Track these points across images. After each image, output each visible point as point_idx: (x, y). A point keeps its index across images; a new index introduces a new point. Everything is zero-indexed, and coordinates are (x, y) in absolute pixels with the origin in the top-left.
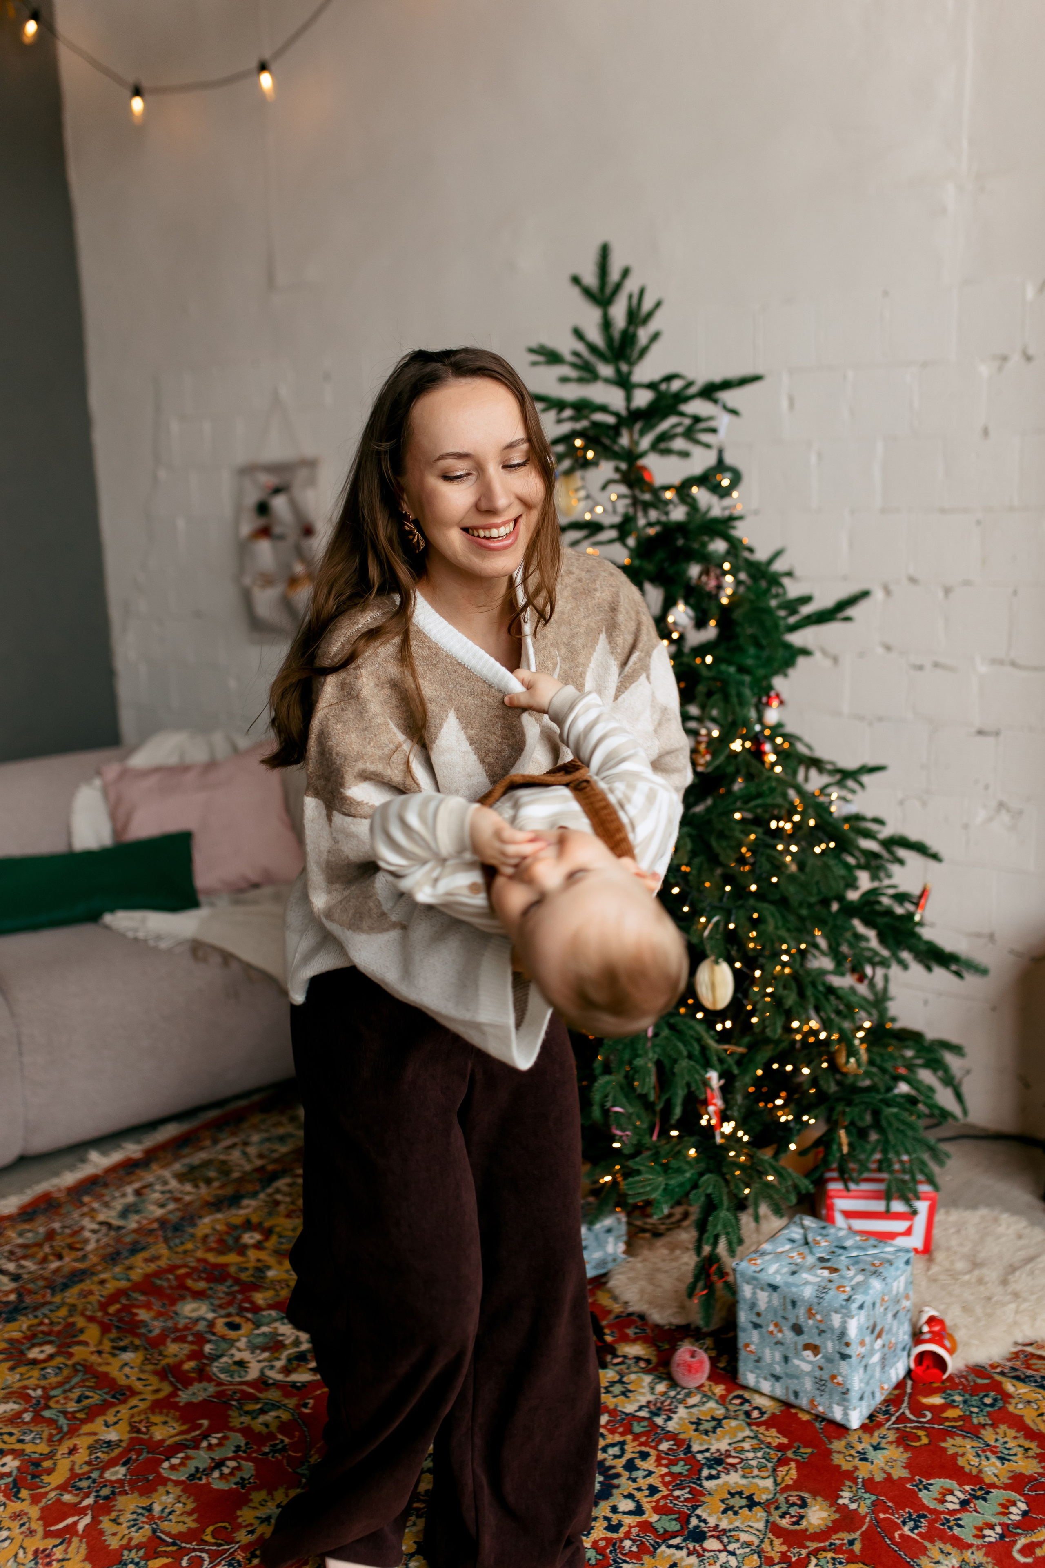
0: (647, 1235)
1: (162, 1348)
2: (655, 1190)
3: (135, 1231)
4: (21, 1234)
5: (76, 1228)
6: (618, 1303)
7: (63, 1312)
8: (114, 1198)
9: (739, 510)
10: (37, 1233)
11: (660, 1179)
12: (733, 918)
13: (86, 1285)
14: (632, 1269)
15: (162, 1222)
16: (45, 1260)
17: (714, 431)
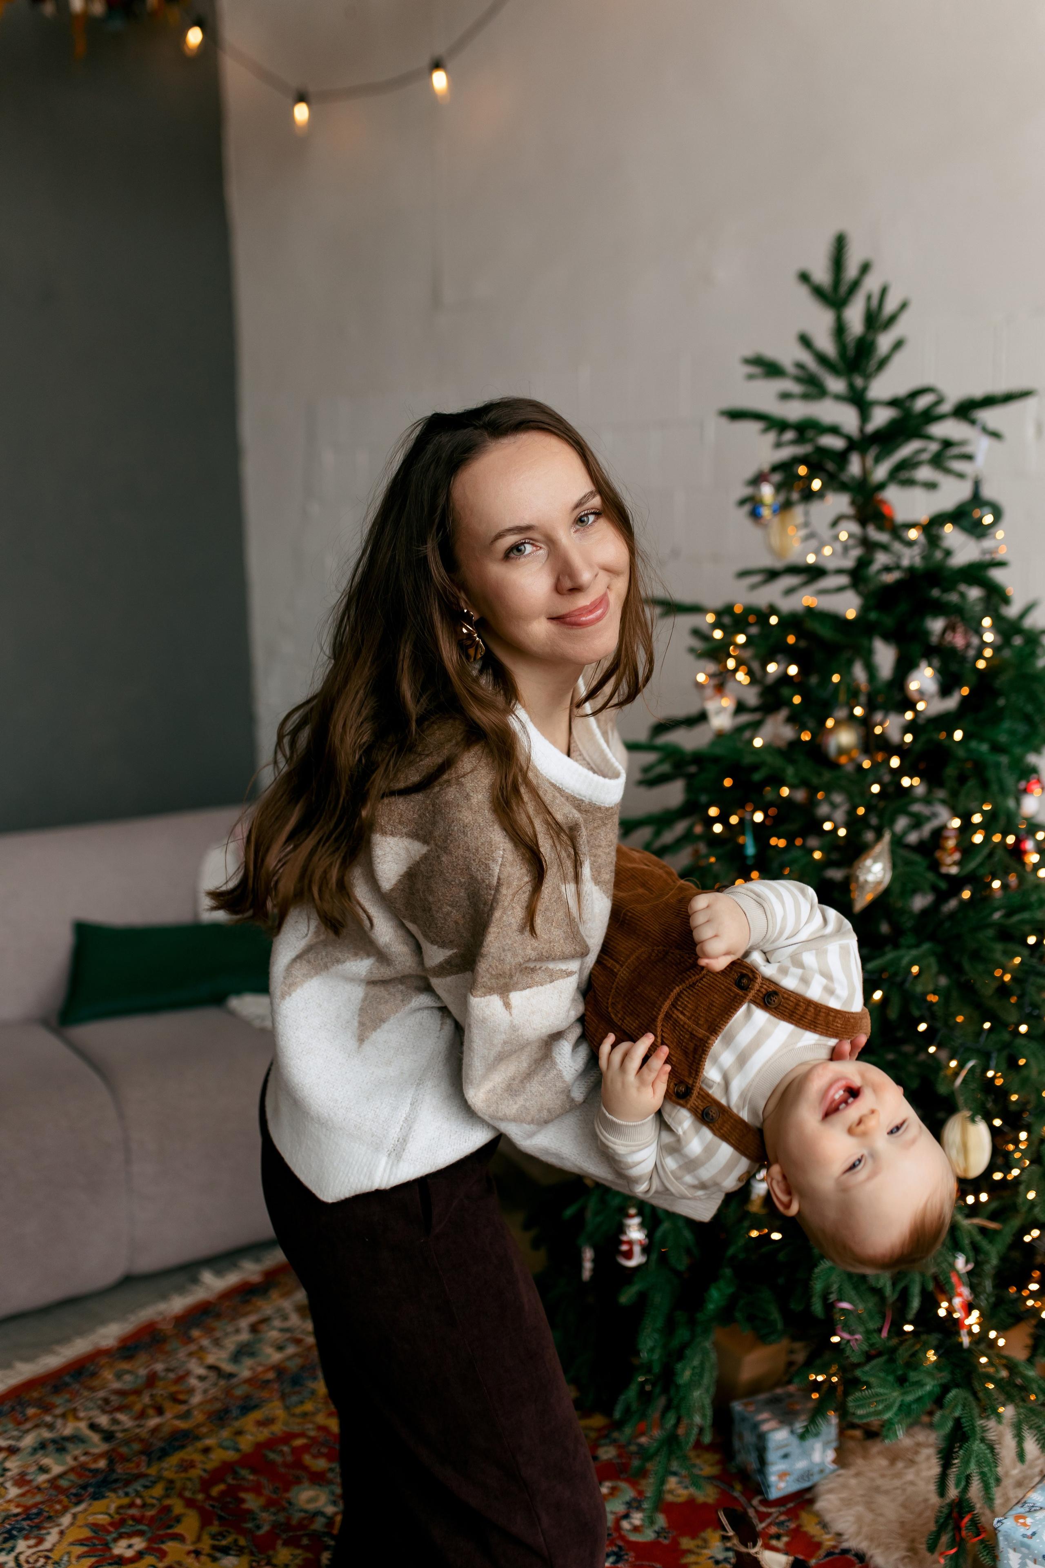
0: (858, 1433)
1: (271, 1553)
2: (888, 1408)
3: (248, 1381)
4: (119, 1376)
5: (181, 1373)
6: (828, 1533)
7: (158, 1490)
8: (227, 1334)
9: (1002, 553)
10: (137, 1376)
11: (895, 1394)
12: (993, 1063)
13: (190, 1453)
14: (844, 1486)
15: (280, 1370)
16: (142, 1415)
17: (969, 457)
